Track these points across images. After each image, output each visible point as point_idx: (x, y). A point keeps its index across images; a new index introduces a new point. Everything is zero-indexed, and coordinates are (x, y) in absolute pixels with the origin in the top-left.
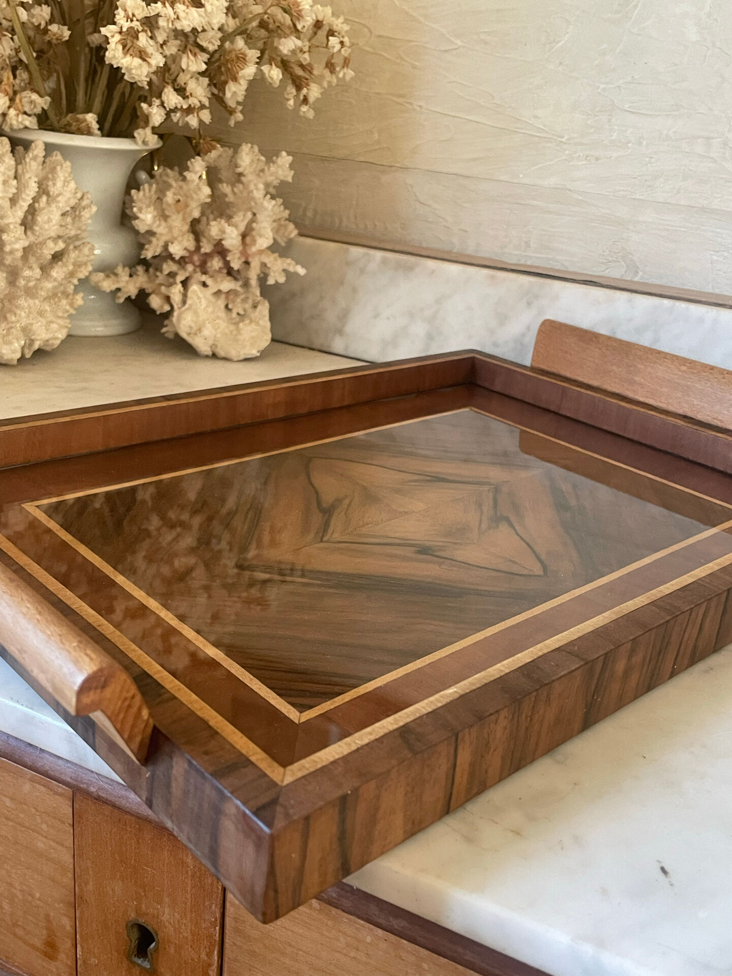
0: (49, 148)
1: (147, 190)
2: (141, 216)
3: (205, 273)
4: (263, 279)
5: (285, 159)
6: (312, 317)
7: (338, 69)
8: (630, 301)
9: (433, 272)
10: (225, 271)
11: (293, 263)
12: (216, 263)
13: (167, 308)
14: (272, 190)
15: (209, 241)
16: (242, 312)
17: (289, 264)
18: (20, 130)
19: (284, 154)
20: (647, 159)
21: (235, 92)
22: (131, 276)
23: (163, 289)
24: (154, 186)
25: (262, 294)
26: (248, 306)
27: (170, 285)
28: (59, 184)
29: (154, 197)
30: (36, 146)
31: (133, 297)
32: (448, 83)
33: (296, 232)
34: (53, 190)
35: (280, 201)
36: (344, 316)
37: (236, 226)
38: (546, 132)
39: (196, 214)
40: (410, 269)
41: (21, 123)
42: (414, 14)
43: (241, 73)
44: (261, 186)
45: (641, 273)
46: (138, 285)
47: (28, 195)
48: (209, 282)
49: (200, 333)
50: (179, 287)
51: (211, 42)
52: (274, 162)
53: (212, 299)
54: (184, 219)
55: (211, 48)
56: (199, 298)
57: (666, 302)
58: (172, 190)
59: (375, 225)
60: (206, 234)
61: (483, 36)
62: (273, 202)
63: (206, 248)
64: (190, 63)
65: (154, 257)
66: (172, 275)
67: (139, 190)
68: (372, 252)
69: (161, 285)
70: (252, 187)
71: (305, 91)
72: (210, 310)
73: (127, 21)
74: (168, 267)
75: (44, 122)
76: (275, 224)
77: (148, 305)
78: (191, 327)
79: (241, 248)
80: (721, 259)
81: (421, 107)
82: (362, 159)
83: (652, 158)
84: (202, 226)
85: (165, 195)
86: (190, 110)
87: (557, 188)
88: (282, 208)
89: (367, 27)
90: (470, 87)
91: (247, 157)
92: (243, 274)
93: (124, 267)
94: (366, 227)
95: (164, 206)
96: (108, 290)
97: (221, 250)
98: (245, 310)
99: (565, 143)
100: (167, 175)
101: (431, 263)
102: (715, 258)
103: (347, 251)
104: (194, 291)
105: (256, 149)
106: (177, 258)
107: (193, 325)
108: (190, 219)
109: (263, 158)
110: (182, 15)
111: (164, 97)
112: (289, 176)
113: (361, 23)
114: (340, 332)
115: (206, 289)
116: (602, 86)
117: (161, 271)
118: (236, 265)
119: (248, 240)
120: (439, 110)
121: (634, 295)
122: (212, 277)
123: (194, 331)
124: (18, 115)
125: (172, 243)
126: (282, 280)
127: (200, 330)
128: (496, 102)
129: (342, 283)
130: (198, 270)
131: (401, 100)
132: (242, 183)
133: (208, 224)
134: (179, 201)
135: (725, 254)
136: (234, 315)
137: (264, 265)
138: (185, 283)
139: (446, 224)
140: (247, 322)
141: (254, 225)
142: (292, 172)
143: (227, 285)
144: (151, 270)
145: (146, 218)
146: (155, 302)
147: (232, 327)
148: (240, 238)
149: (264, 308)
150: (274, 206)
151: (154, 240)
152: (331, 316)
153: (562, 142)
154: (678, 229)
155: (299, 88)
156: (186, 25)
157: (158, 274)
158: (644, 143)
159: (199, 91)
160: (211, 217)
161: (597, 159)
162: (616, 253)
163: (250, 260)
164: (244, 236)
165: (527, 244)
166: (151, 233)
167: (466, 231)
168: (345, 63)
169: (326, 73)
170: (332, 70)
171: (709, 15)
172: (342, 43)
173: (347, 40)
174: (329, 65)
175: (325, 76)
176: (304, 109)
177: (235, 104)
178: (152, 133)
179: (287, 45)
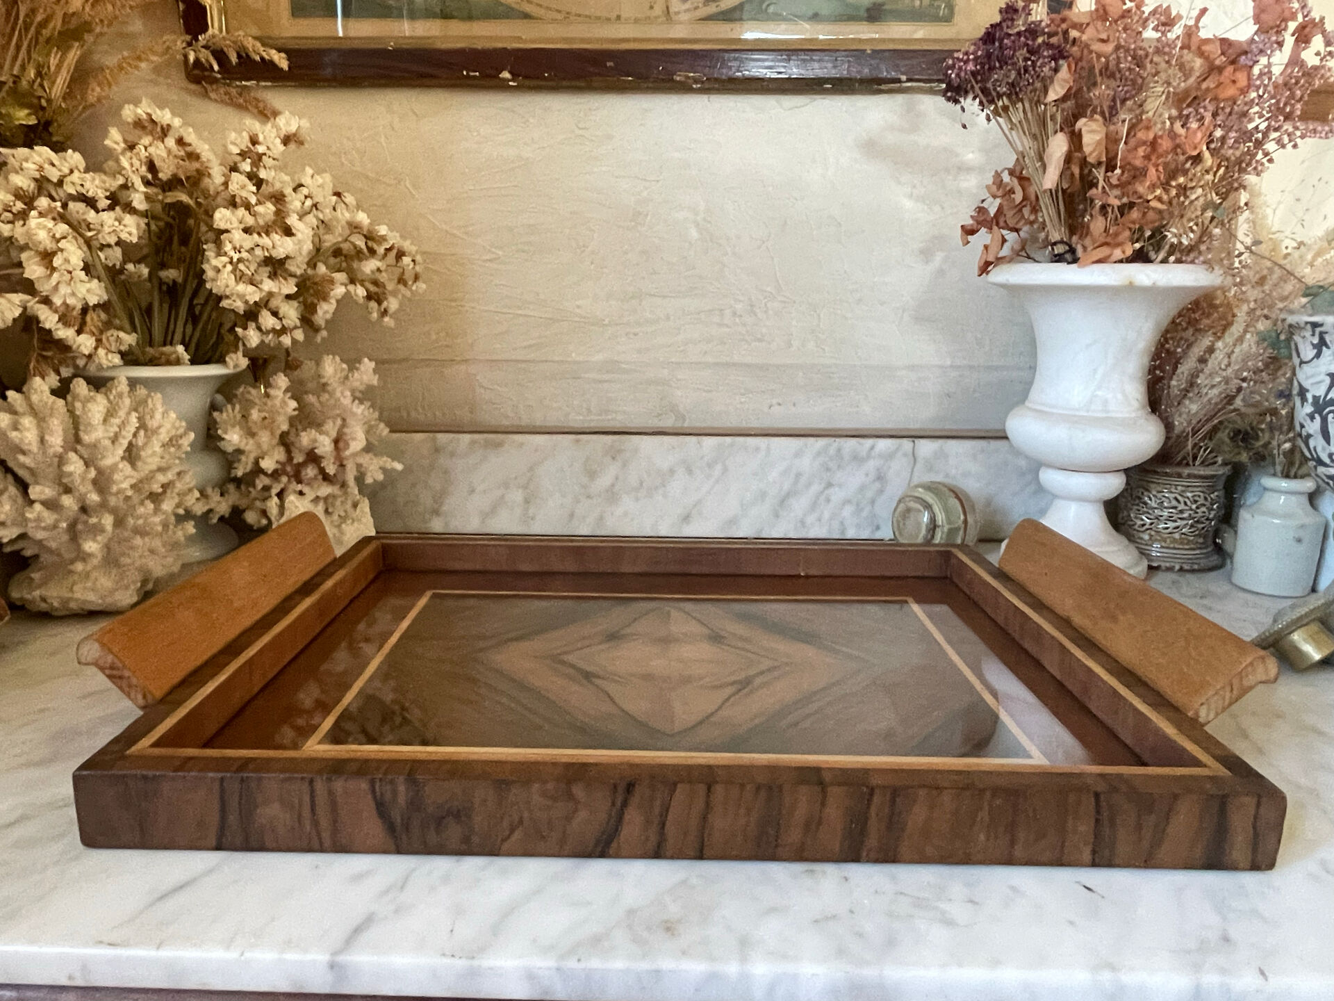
0: (133, 383)
1: (230, 411)
2: (227, 437)
3: (299, 482)
4: (360, 480)
5: (368, 365)
6: (407, 504)
7: (410, 283)
10: (320, 477)
11: (389, 460)
12: (310, 472)
13: (264, 522)
14: (358, 394)
15: (300, 451)
16: (343, 514)
17: (385, 462)
18: (109, 368)
19: (366, 360)
20: (676, 331)
21: (325, 310)
22: (222, 495)
23: (258, 504)
24: (237, 407)
25: (360, 492)
26: (349, 506)
27: (265, 499)
28: (158, 416)
29: (239, 416)
30: (119, 383)
31: (227, 516)
33: (386, 431)
34: (152, 424)
35: (368, 404)
36: (440, 497)
37: (327, 434)
38: (588, 317)
39: (285, 427)
40: (499, 445)
41: (110, 361)
43: (332, 293)
44: (348, 393)
45: (688, 418)
46: (230, 503)
47: (129, 432)
48: (306, 489)
50: (275, 499)
51: (297, 267)
52: (357, 369)
53: (311, 506)
54: (272, 434)
55: (299, 273)
56: (297, 508)
57: (728, 439)
58: (257, 407)
60: (297, 445)
62: (362, 407)
63: (299, 458)
65: (244, 475)
66: (267, 489)
67: (221, 411)
68: (461, 436)
69: (256, 499)
70: (338, 394)
71: (385, 304)
74: (261, 482)
75: (129, 358)
76: (366, 426)
77: (244, 521)
79: (334, 453)
81: (473, 308)
82: (422, 357)
83: (680, 329)
84: (292, 438)
85: (249, 415)
86: (284, 330)
87: (607, 362)
88: (371, 410)
90: (516, 288)
91: (331, 367)
92: (339, 477)
93: (213, 488)
95: (250, 424)
96: (199, 513)
97: (313, 457)
98: (346, 511)
100: (249, 393)
103: (434, 438)
104: (292, 502)
105: (338, 358)
106: (270, 472)
108: (279, 432)
109: (345, 366)
110: (278, 243)
111: (261, 320)
112: (375, 381)
114: (436, 512)
115: (304, 497)
117: (254, 486)
118: (331, 469)
119: (341, 445)
120: (493, 309)
121: (700, 437)
122: (308, 484)
124: (107, 354)
125: (263, 458)
126: (380, 477)
128: (541, 298)
129: (434, 469)
130: (293, 479)
131: (452, 303)
132: (328, 392)
133: (298, 435)
134: (265, 418)
136: (335, 517)
137: (359, 466)
138: (280, 495)
139: (512, 403)
140: (349, 522)
141: (346, 430)
142: (377, 376)
143: (325, 490)
144: (243, 487)
145: (233, 438)
146: (251, 517)
147: (335, 530)
148: (333, 445)
149: (365, 505)
150: (364, 410)
151: (243, 458)
152: (426, 499)
155: (379, 303)
156: (279, 253)
157: (251, 489)
158: (671, 319)
159: (291, 313)
160: (300, 427)
161: (635, 334)
162: (665, 407)
163: (345, 463)
164: (336, 442)
165: (589, 410)
166: (239, 452)
168: (416, 278)
169: (401, 287)
170: (405, 284)
171: (704, 219)
172: (413, 261)
173: (418, 258)
174: (401, 281)
175: (399, 290)
176: (386, 319)
177: (322, 323)
178: (244, 356)
179: (369, 266)
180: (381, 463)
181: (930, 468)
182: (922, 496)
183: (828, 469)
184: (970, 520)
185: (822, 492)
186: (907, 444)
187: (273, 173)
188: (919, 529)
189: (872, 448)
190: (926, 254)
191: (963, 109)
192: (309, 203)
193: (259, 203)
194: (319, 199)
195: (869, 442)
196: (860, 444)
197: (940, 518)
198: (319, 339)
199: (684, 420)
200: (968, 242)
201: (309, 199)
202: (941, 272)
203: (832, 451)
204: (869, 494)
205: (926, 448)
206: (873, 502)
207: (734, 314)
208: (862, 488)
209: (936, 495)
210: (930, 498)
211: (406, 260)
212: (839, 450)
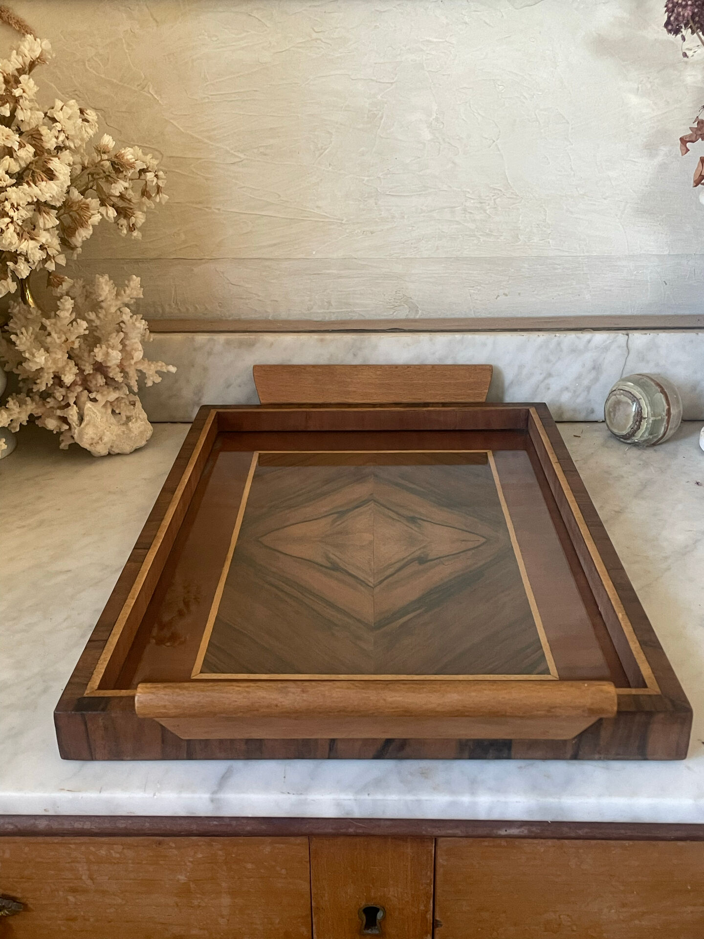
1: (25, 334)
2: (34, 358)
4: (142, 383)
5: (135, 281)
6: (170, 397)
7: (153, 195)
8: (431, 340)
9: (272, 344)
11: (165, 364)
12: (99, 381)
13: (64, 427)
17: (162, 366)
20: (410, 228)
21: (83, 235)
23: (58, 412)
27: (63, 408)
29: (33, 338)
31: (25, 424)
32: (239, 188)
35: (141, 315)
38: (328, 217)
40: (252, 344)
42: (199, 137)
43: (89, 221)
45: (420, 311)
46: (29, 412)
48: (99, 397)
49: (101, 441)
50: (74, 408)
51: (60, 200)
52: (127, 286)
53: (103, 410)
55: (58, 204)
56: (94, 413)
59: (196, 308)
60: (85, 358)
61: (262, 150)
63: (87, 369)
64: (46, 222)
69: (54, 409)
71: (133, 220)
72: (104, 419)
73: (15, 211)
77: (42, 427)
78: (93, 439)
80: (476, 292)
81: (219, 209)
82: (173, 257)
83: (414, 227)
86: (49, 258)
87: (345, 259)
88: (143, 321)
89: (157, 150)
90: (259, 190)
91: (104, 286)
94: (187, 310)
99: (345, 224)
101: (269, 338)
102: (472, 291)
103: (193, 340)
104: (88, 408)
106: (69, 385)
107: (94, 436)
110: (46, 190)
112: (141, 293)
113: (152, 148)
115: (97, 403)
116: (366, 178)
118: (118, 377)
120: (237, 211)
122: (99, 392)
123: (95, 441)
125: (61, 373)
126: (158, 380)
127: (101, 439)
128: (282, 199)
129: (193, 366)
131: (199, 206)
132: (103, 308)
135: (479, 288)
136: (122, 417)
137: (140, 372)
138: (78, 403)
139: (259, 298)
141: (128, 342)
142: (142, 289)
143: (112, 396)
145: (40, 360)
146: (51, 424)
147: (124, 428)
151: (43, 375)
153: (342, 223)
154: (442, 275)
155: (128, 218)
157: (49, 400)
158: (406, 217)
159: (53, 241)
161: (372, 233)
162: (399, 299)
165: (329, 303)
166: (40, 370)
167: (277, 301)
168: (159, 189)
169: (145, 199)
170: (149, 197)
171: (437, 119)
172: (156, 176)
173: (161, 173)
174: (145, 193)
175: (144, 204)
176: (135, 233)
177: (79, 244)
178: (13, 281)
179: (118, 187)
180: (159, 368)
181: (642, 358)
182: (631, 390)
183: (548, 361)
184: (673, 412)
185: (542, 381)
186: (621, 336)
187: (29, 113)
188: (627, 420)
189: (589, 341)
190: (651, 148)
191: (684, 39)
192: (62, 137)
193: (21, 146)
194: (71, 132)
195: (586, 336)
196: (578, 338)
197: (646, 411)
198: (75, 257)
199: (417, 311)
200: (688, 150)
201: (62, 134)
202: (663, 167)
203: (552, 345)
204: (586, 382)
205: (639, 339)
206: (588, 389)
207: (465, 210)
208: (579, 377)
209: (645, 390)
210: (637, 392)
211: (150, 176)
212: (559, 344)
